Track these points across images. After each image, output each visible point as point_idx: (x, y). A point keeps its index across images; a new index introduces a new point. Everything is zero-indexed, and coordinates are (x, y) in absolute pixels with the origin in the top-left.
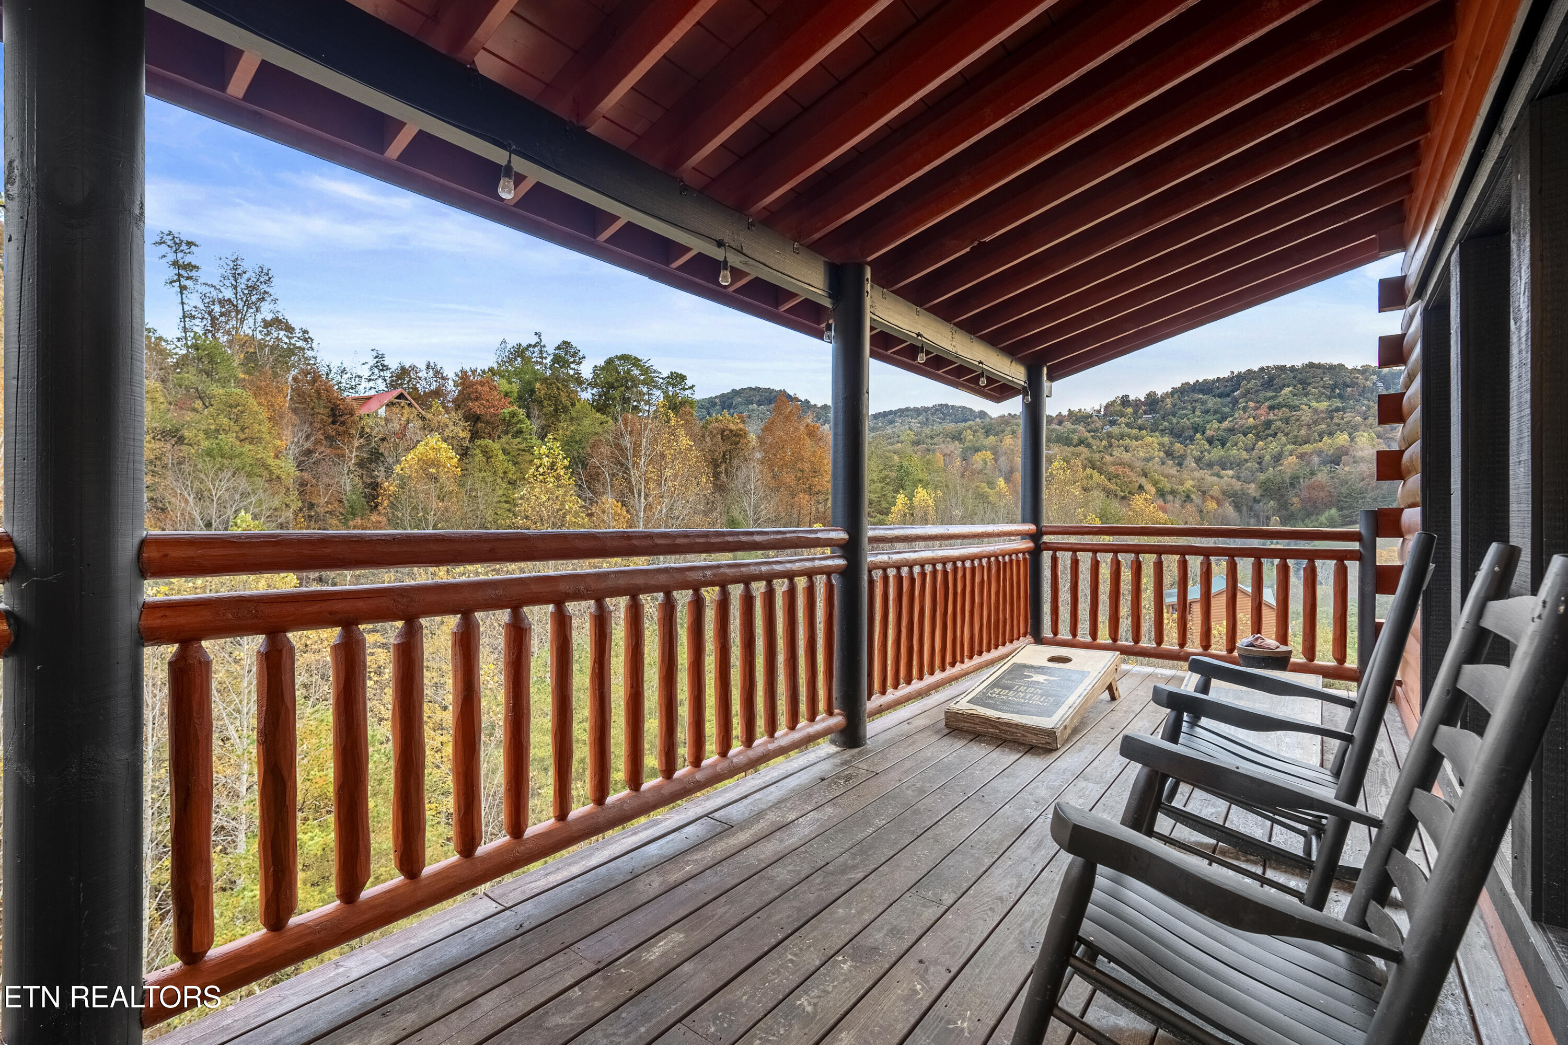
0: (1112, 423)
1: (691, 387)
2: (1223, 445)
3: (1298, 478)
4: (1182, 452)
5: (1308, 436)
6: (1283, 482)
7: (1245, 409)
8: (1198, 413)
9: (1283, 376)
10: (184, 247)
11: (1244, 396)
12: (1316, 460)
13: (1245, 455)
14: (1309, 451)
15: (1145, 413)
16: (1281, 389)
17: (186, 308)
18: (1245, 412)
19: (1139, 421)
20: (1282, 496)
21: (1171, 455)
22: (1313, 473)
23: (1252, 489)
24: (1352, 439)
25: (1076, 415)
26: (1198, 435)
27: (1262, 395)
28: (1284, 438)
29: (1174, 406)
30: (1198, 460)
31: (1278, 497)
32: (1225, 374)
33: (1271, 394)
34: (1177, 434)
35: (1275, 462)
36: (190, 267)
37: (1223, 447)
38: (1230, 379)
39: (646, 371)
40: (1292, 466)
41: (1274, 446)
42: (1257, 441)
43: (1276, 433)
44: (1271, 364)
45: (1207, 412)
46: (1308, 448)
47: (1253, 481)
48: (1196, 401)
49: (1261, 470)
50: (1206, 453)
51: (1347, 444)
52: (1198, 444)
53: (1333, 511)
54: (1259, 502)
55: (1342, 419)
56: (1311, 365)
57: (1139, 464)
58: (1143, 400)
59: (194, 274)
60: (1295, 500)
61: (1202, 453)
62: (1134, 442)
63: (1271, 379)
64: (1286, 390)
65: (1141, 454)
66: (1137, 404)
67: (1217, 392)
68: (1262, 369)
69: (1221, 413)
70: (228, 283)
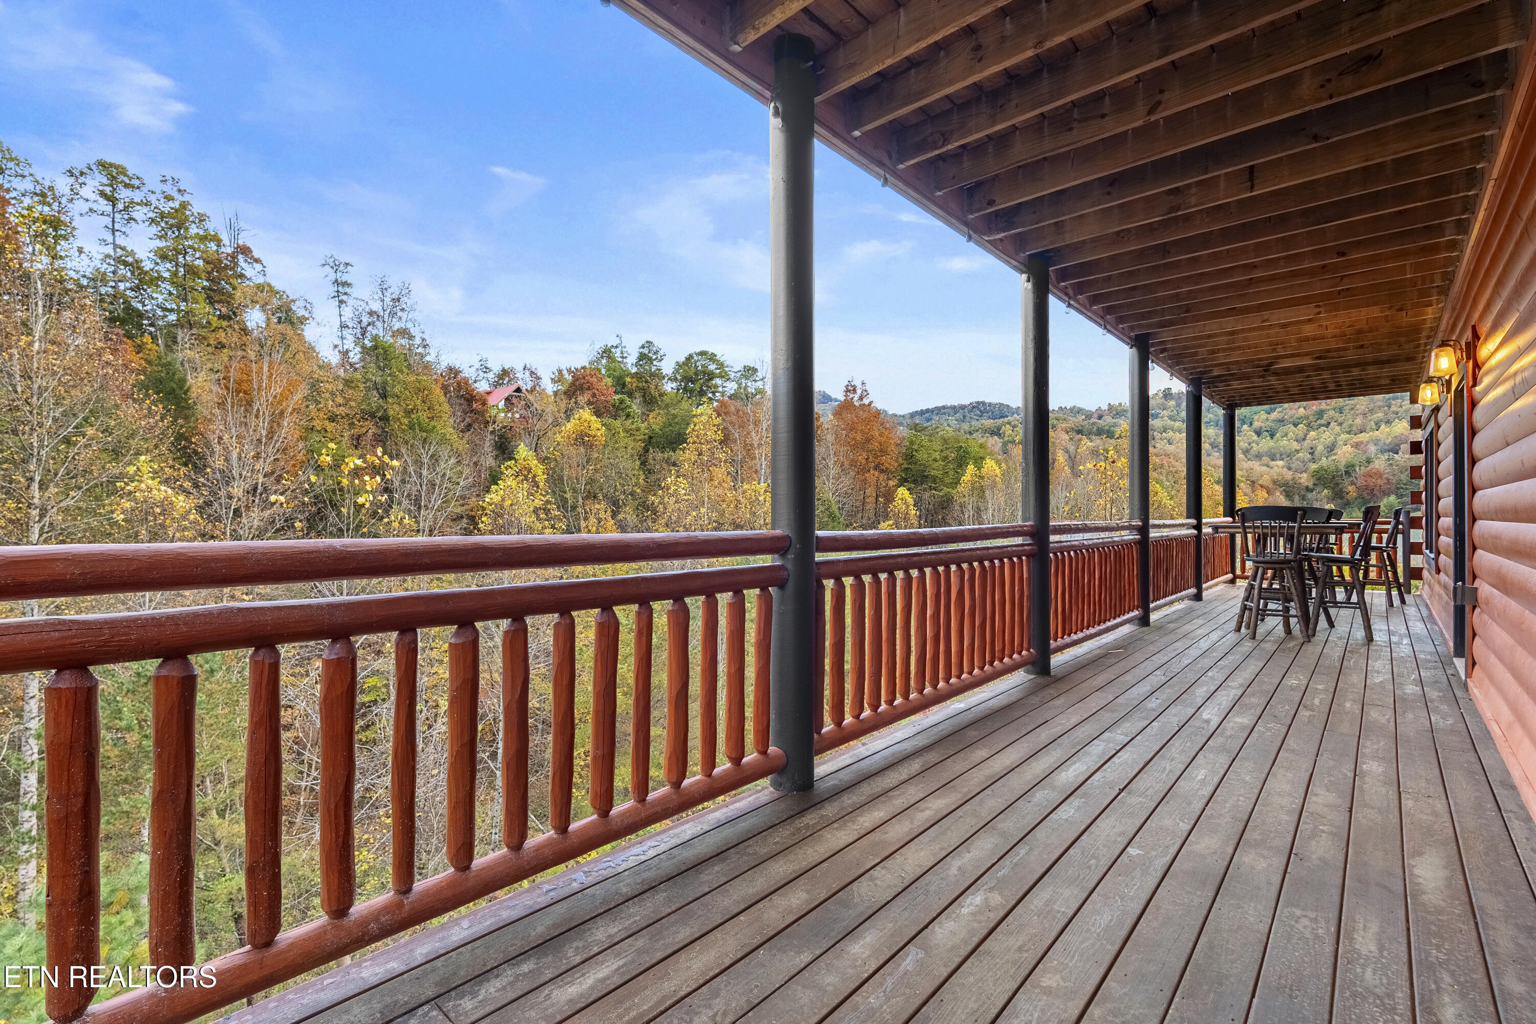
1: (762, 380)
2: (1272, 436)
3: (1353, 466)
5: (1364, 425)
6: (1338, 470)
10: (341, 268)
12: (1372, 448)
13: (1295, 445)
14: (1365, 440)
17: (343, 319)
20: (1337, 484)
22: (1369, 461)
23: (1305, 479)
25: (1116, 409)
26: (1245, 427)
28: (1337, 427)
30: (1246, 452)
31: (1332, 485)
35: (1328, 452)
36: (346, 284)
37: (1272, 438)
39: (721, 365)
40: (1347, 455)
41: (1327, 436)
42: (1308, 431)
43: (1329, 423)
46: (1363, 437)
47: (1305, 471)
49: (1314, 461)
50: (1254, 445)
52: (1245, 435)
53: (1392, 498)
54: (1312, 491)
55: (1401, 406)
59: (347, 290)
60: (1351, 488)
61: (1249, 444)
62: (1178, 434)
66: (1179, 398)
70: (376, 297)
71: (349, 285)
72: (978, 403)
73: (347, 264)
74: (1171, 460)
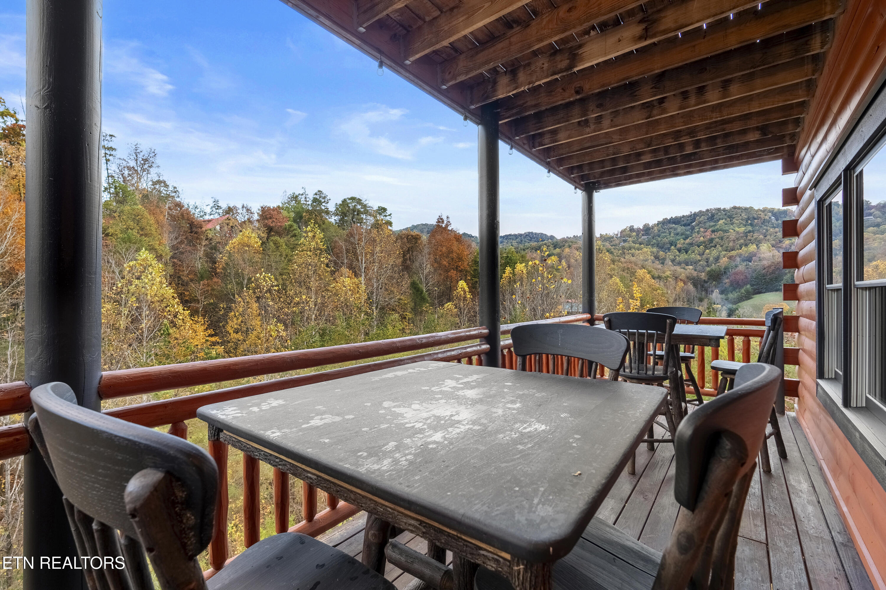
0: (625, 241)
1: (390, 215)
2: (687, 252)
3: (728, 269)
4: (664, 256)
5: (734, 246)
6: (720, 271)
7: (698, 232)
8: (672, 235)
9: (719, 214)
10: (108, 138)
11: (698, 225)
12: (738, 259)
13: (699, 257)
14: (734, 255)
15: (643, 235)
16: (718, 221)
18: (698, 234)
19: (640, 240)
20: (720, 279)
21: (658, 258)
22: (736, 266)
23: (703, 276)
24: (758, 248)
25: (604, 237)
26: (673, 247)
27: (708, 224)
28: (720, 248)
29: (659, 231)
30: (673, 261)
31: (717, 279)
32: (687, 213)
33: (712, 224)
34: (661, 247)
35: (716, 261)
37: (686, 253)
38: (690, 216)
39: (365, 206)
40: (725, 263)
41: (715, 253)
42: (705, 250)
43: (716, 246)
44: (713, 207)
45: (677, 234)
46: (733, 253)
47: (704, 272)
48: (671, 228)
49: (708, 266)
50: (677, 257)
51: (755, 251)
52: (672, 252)
53: (748, 286)
54: (707, 283)
55: (753, 237)
56: (735, 208)
57: (640, 263)
58: (642, 228)
59: (113, 153)
60: (727, 281)
61: (675, 257)
62: (637, 252)
63: (713, 216)
64: (721, 222)
65: (641, 258)
66: (638, 231)
67: (683, 223)
68: (707, 210)
69: (686, 235)
70: (132, 158)
71: (113, 149)
72: (529, 233)
73: (111, 136)
74: (633, 265)
